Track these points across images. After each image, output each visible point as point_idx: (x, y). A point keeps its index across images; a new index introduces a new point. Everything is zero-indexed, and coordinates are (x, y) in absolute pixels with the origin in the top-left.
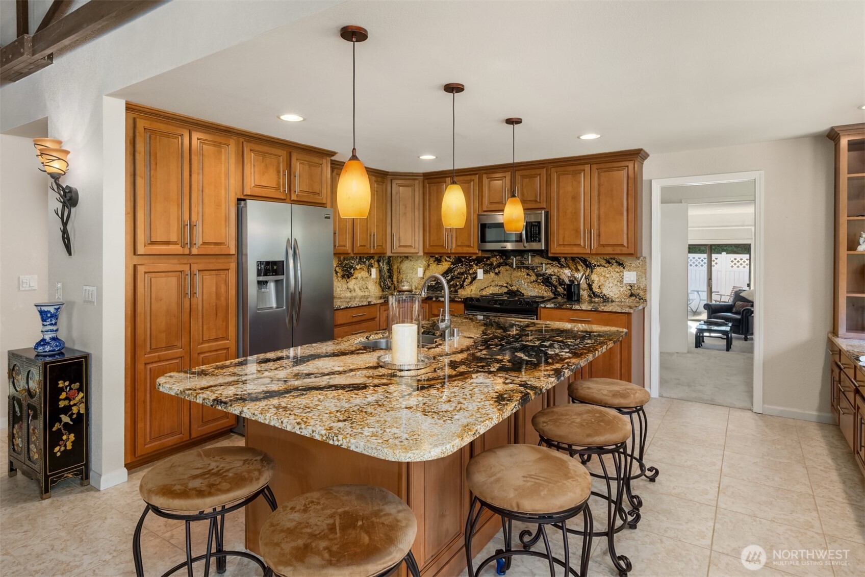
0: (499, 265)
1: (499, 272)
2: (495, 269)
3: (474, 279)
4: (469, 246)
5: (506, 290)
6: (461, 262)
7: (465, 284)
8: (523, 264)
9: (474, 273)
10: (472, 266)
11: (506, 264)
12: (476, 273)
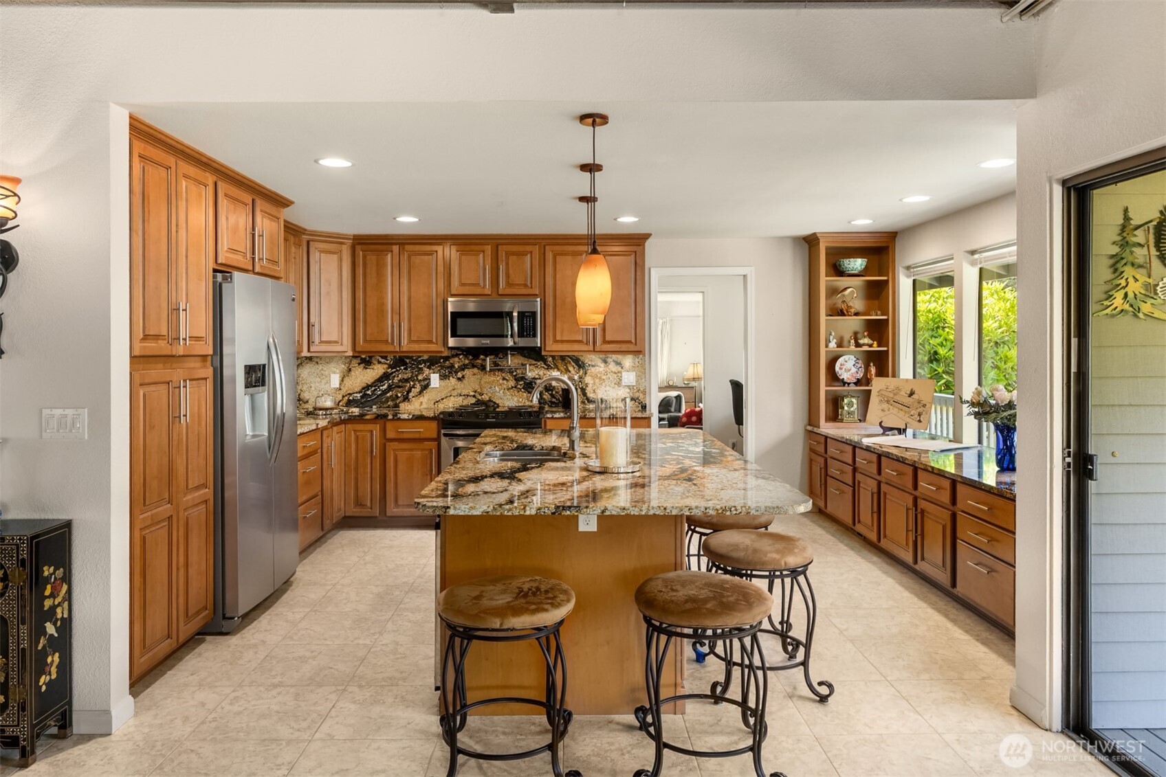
0: (463, 368)
1: (463, 377)
2: (456, 372)
3: (426, 387)
4: (430, 342)
5: (473, 401)
6: (405, 364)
7: (411, 395)
8: (498, 365)
9: (425, 379)
10: (421, 369)
11: (474, 366)
12: (428, 379)
